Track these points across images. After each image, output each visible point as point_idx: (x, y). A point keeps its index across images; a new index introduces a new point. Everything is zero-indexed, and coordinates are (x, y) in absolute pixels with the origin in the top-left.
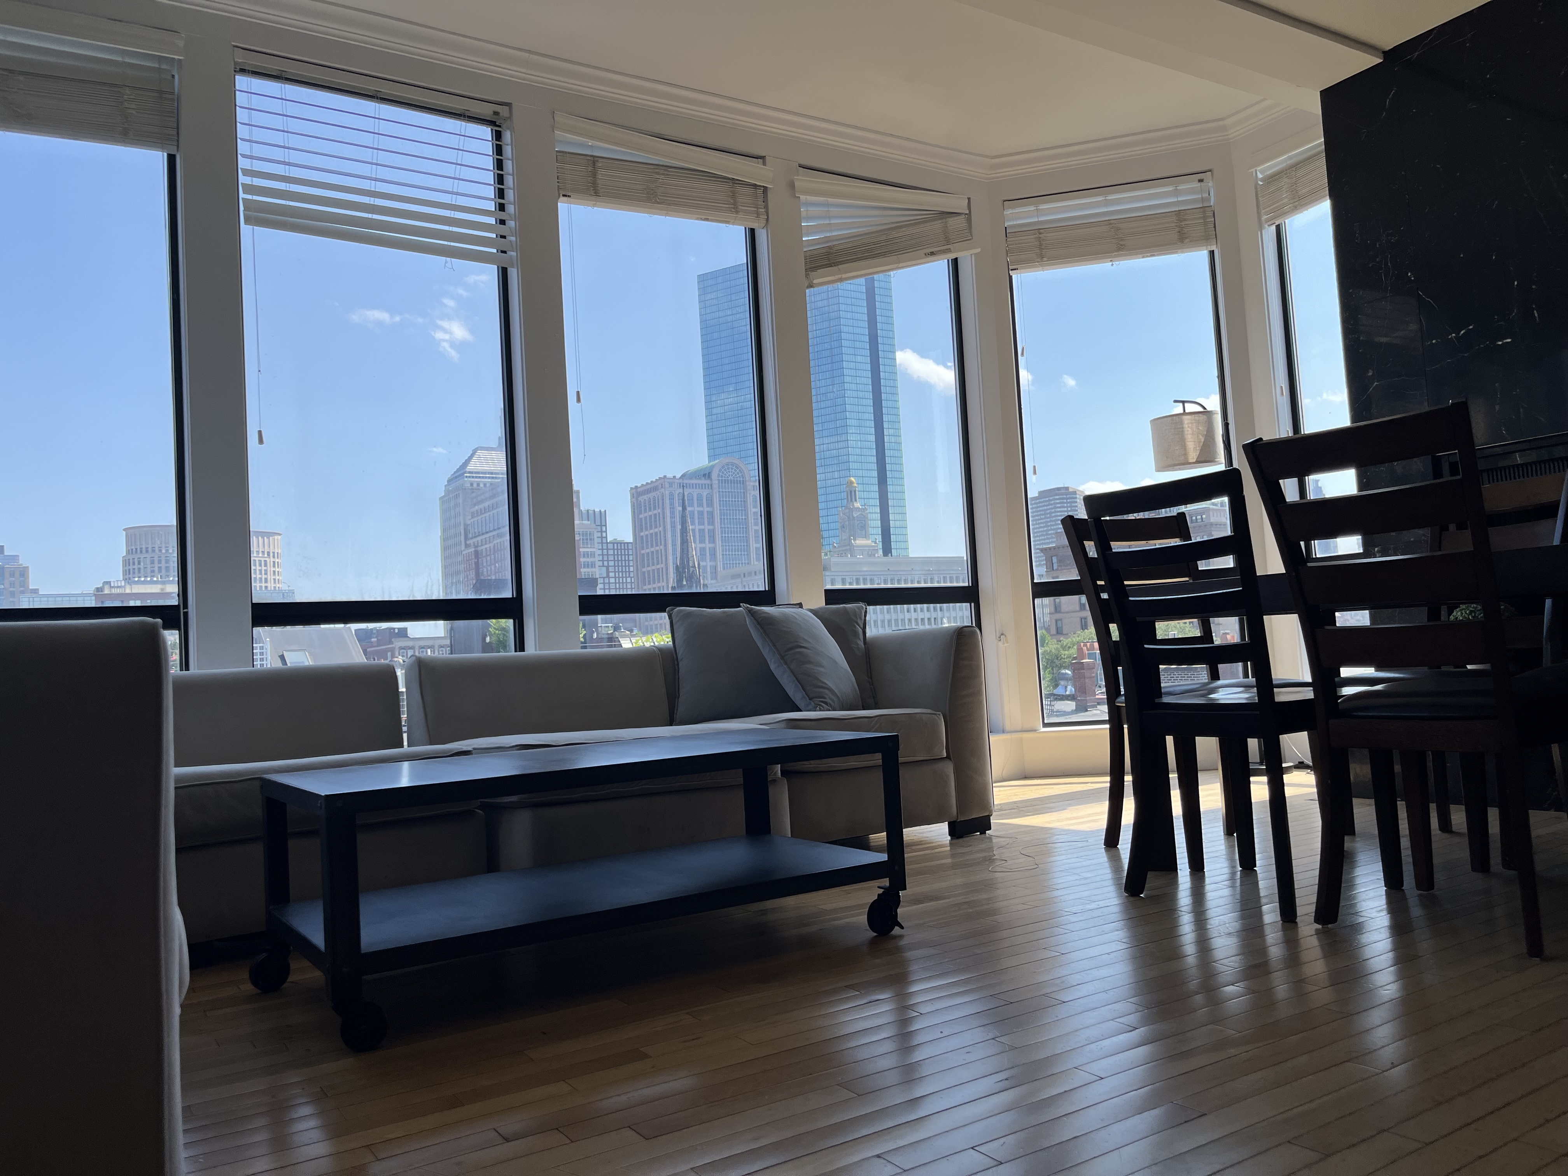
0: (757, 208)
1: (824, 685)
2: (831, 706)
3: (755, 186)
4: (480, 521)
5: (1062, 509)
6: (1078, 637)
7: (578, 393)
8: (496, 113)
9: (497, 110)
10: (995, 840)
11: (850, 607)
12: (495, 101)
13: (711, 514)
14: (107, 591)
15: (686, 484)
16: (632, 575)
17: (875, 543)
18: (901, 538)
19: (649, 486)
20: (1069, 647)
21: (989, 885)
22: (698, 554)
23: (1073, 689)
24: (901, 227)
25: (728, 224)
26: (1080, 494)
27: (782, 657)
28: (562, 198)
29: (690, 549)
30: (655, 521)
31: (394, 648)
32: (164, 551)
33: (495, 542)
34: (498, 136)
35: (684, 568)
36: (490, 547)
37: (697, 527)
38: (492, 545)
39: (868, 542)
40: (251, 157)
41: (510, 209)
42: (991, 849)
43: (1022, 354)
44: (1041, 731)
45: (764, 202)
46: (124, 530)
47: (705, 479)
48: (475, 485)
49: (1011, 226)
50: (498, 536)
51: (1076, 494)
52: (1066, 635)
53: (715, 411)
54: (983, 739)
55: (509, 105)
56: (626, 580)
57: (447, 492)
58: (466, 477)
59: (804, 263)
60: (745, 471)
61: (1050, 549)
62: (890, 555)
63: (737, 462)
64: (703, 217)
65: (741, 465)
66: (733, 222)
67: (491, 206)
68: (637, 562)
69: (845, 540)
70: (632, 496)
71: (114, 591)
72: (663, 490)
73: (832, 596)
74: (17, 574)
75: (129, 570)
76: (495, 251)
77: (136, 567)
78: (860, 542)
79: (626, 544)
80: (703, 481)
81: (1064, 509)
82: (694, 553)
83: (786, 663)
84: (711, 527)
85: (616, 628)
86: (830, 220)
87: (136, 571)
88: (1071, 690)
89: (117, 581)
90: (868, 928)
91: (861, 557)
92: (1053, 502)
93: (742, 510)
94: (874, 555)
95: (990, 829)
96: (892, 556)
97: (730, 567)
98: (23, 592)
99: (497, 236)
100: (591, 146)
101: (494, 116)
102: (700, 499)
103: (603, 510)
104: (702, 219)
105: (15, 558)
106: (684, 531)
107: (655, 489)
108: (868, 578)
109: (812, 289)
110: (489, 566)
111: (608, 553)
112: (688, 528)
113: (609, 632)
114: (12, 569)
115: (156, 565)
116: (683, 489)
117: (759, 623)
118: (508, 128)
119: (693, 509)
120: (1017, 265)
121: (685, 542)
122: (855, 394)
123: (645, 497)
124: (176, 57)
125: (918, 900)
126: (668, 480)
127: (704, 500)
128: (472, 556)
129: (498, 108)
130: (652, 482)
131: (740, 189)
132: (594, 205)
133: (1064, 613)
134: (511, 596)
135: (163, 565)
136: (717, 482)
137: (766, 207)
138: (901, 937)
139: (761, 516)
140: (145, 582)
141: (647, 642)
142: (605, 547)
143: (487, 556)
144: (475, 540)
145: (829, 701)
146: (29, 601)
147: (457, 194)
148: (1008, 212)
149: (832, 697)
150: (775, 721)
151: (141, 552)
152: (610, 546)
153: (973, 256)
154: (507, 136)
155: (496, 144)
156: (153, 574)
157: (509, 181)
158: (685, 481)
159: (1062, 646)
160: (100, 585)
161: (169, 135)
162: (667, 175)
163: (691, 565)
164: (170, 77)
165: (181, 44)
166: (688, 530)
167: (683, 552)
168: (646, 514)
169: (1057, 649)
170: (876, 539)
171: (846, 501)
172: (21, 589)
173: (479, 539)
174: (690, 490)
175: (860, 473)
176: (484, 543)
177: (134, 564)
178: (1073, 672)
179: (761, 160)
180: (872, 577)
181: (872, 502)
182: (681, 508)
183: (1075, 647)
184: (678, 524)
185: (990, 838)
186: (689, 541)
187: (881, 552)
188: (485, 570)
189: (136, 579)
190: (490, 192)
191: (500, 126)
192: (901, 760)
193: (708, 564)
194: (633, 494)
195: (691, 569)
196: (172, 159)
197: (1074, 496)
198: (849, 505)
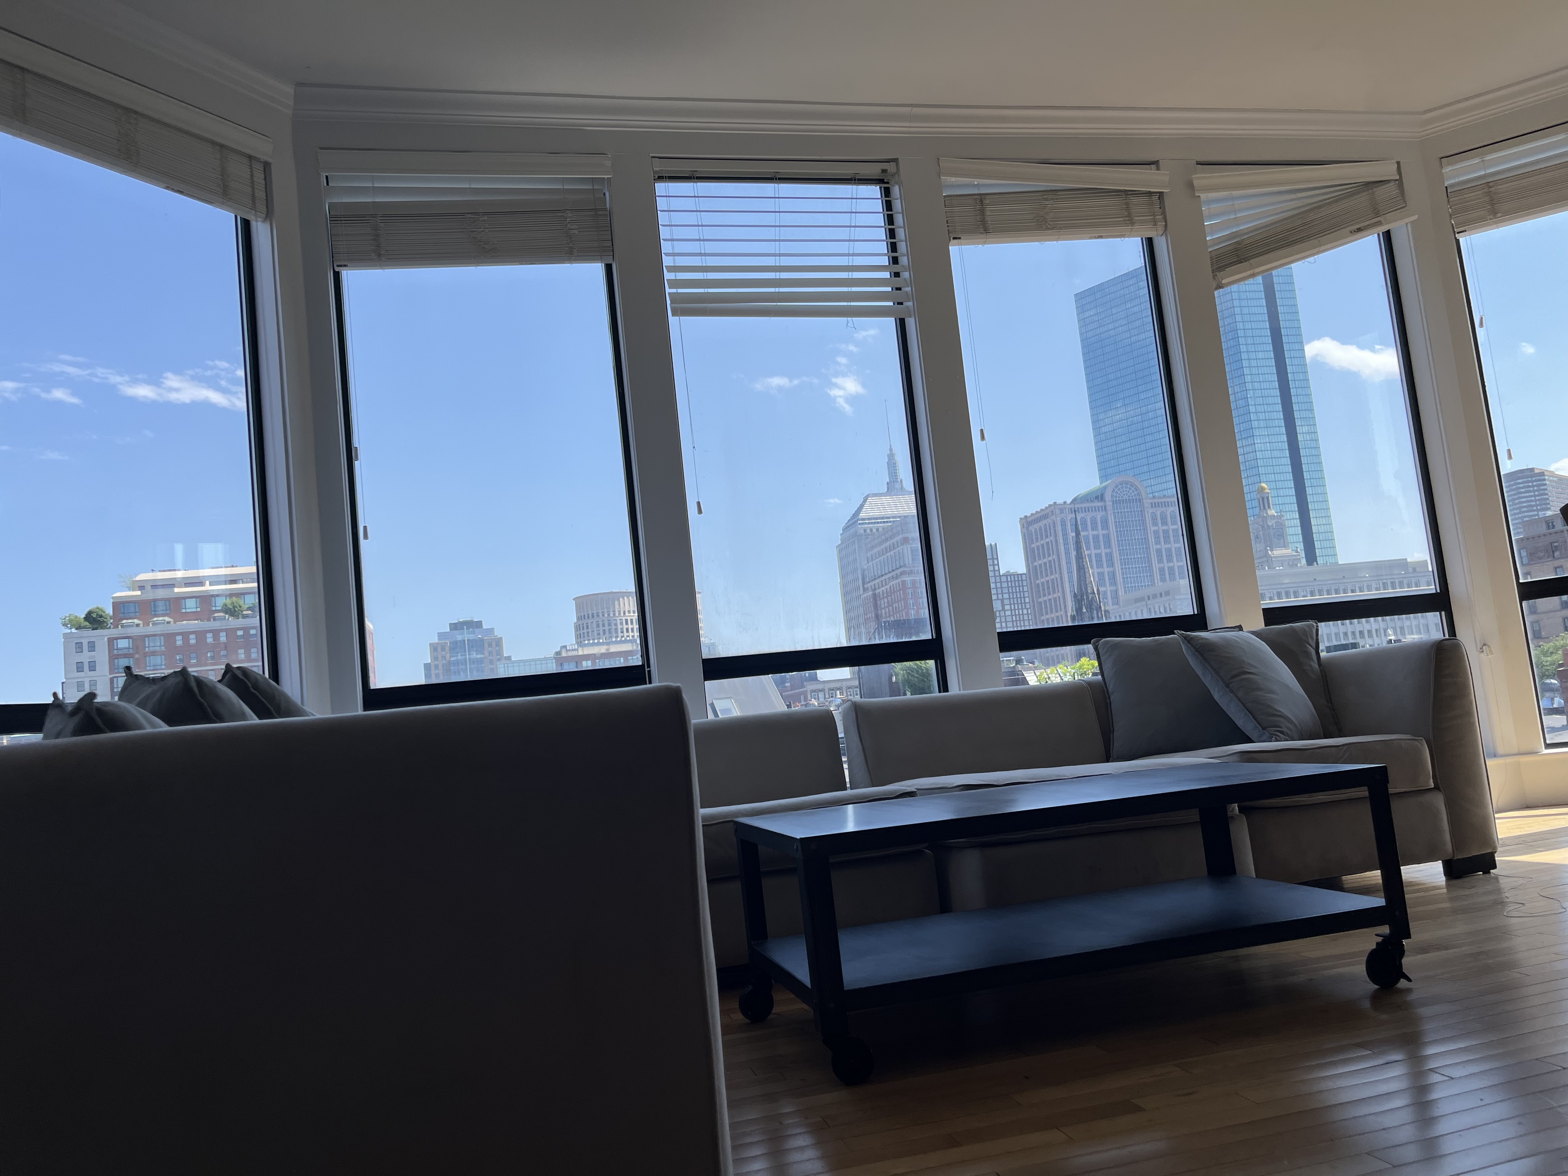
0: (1154, 215)
1: (1279, 714)
2: (1288, 735)
3: (1150, 194)
4: (875, 565)
5: (1527, 494)
6: (1563, 640)
7: (982, 431)
8: (884, 171)
9: (884, 168)
10: (1502, 881)
11: (1298, 626)
12: (885, 159)
13: (1107, 538)
14: (564, 654)
15: (1078, 508)
16: (1028, 606)
17: (1297, 552)
18: (1327, 544)
19: (1039, 515)
20: (1552, 653)
21: (1503, 933)
22: (1097, 579)
23: (1563, 702)
24: (1319, 207)
25: (1124, 237)
26: (1548, 474)
27: (1227, 686)
28: (953, 241)
29: (1087, 575)
30: (1048, 549)
31: (807, 691)
32: (606, 615)
33: (891, 584)
34: (887, 192)
35: (1082, 596)
36: (886, 589)
37: (1093, 552)
38: (888, 587)
39: (1288, 551)
40: (674, 255)
41: (904, 260)
42: (1499, 891)
43: (1481, 325)
44: (1544, 753)
45: (1160, 208)
46: (574, 599)
47: (1098, 501)
48: (868, 531)
49: (1452, 185)
50: (893, 578)
51: (1544, 475)
52: (1547, 639)
53: (1104, 430)
54: (1479, 765)
55: (895, 160)
56: (1022, 612)
57: (843, 541)
58: (860, 524)
59: (1210, 262)
60: (1141, 489)
62: (1315, 563)
63: (1131, 480)
64: (1097, 235)
65: (1136, 483)
66: (1129, 235)
67: (885, 261)
68: (1032, 593)
69: (1260, 551)
70: (1023, 527)
71: (570, 654)
72: (1054, 517)
73: (1272, 615)
74: (494, 644)
75: (580, 634)
76: (891, 304)
77: (585, 631)
78: (1277, 552)
79: (1020, 576)
80: (1096, 504)
81: (1530, 494)
82: (1092, 579)
83: (1232, 691)
84: (1108, 551)
85: (1019, 661)
86: (1236, 215)
87: (586, 634)
88: (1559, 703)
89: (572, 645)
90: (1368, 979)
91: (1281, 568)
92: (1514, 487)
93: (1140, 530)
94: (1297, 565)
95: (1495, 867)
96: (1317, 564)
97: (1132, 590)
98: (499, 660)
99: (892, 288)
100: (978, 185)
101: (883, 174)
102: (1094, 522)
103: (993, 544)
104: (1095, 238)
105: (491, 630)
106: (1080, 557)
107: (1046, 517)
108: (1291, 590)
109: (1221, 290)
110: (887, 607)
111: (1001, 585)
112: (1083, 553)
113: (1011, 666)
114: (490, 641)
115: (601, 628)
116: (1075, 514)
117: (1197, 650)
118: (896, 183)
119: (1087, 533)
120: (1465, 226)
121: (1081, 569)
123: (1036, 526)
124: (606, 177)
125: (1424, 949)
126: (1059, 507)
127: (1099, 523)
128: (870, 599)
129: (885, 166)
130: (1042, 510)
131: (1135, 200)
132: (985, 243)
133: (1540, 613)
134: (931, 638)
135: (607, 628)
136: (1111, 504)
137: (1164, 213)
138: (1409, 991)
139: (1183, 535)
140: (594, 644)
141: (1052, 674)
142: (998, 580)
143: (884, 598)
144: (872, 583)
145: (1285, 729)
146: (504, 667)
147: (854, 255)
148: (1447, 170)
149: (1288, 724)
150: (1227, 754)
151: (588, 618)
152: (1004, 579)
153: (1409, 225)
154: (896, 191)
155: (886, 201)
156: (599, 637)
157: (901, 234)
158: (1077, 506)
160: (558, 649)
161: (604, 247)
162: (1057, 199)
163: (1089, 591)
164: (602, 195)
165: (609, 163)
166: (1084, 556)
167: (1080, 578)
168: (1038, 544)
170: (1297, 548)
171: (1258, 509)
172: (498, 657)
173: (876, 582)
174: (1082, 515)
175: (1272, 477)
176: (880, 586)
177: (583, 629)
178: (1561, 682)
179: (1155, 165)
180: (1296, 589)
181: (1288, 507)
182: (1074, 534)
183: (1560, 652)
184: (1073, 550)
185: (1496, 878)
186: (1086, 566)
187: (1304, 561)
188: (883, 611)
189: (586, 642)
190: (883, 248)
191: (888, 183)
192: (1391, 791)
193: (1108, 589)
194: (1023, 525)
195: (1090, 596)
196: (609, 269)
197: (1542, 478)
198: (1262, 513)
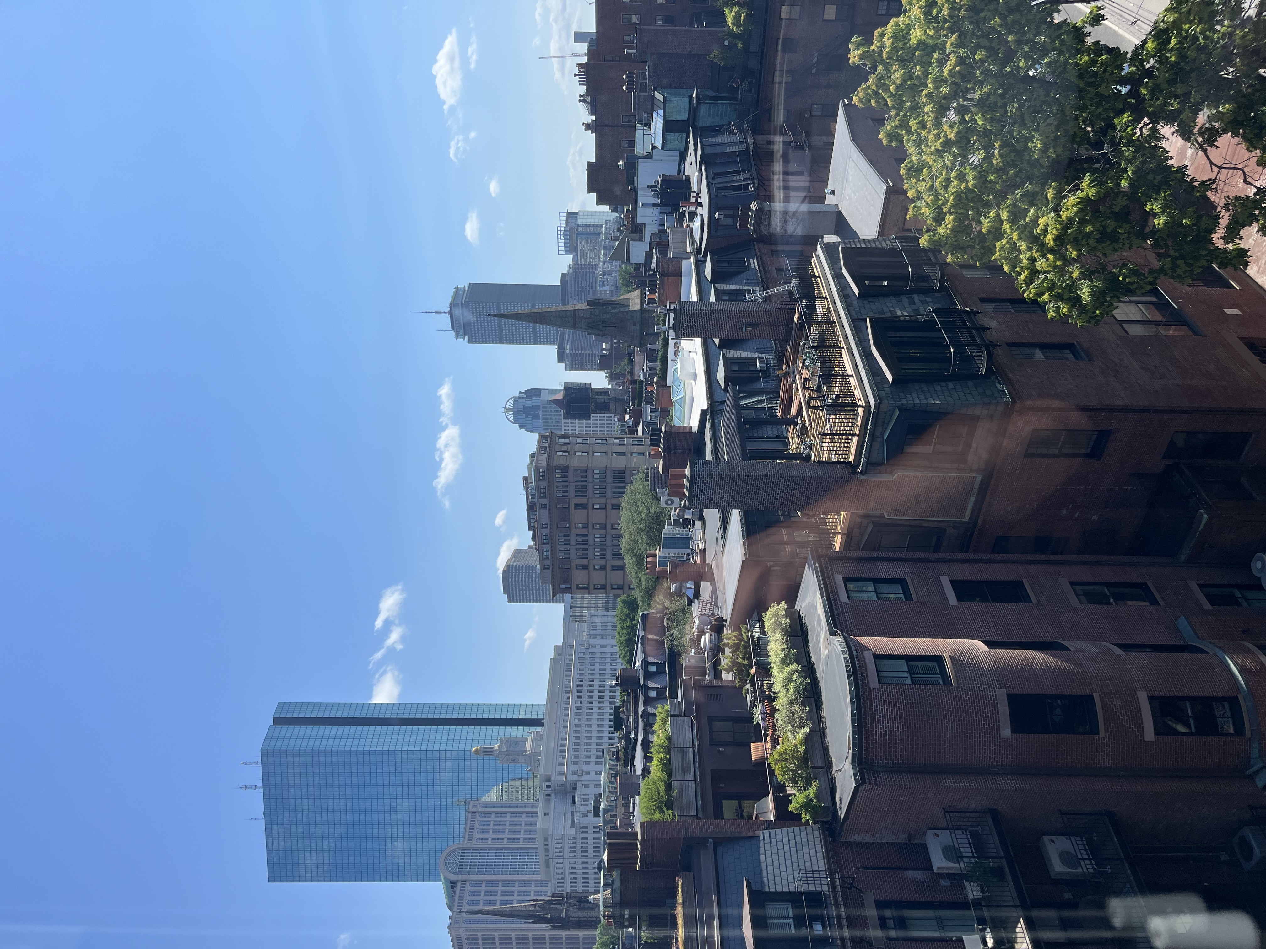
13: (489, 883)
15: (458, 906)
17: (531, 733)
20: (640, 581)
22: (524, 900)
26: (509, 562)
29: (518, 909)
35: (536, 916)
39: (530, 738)
47: (456, 887)
60: (455, 847)
61: (553, 589)
63: (444, 855)
65: (448, 851)
69: (525, 760)
72: (461, 929)
78: (528, 747)
80: (458, 889)
82: (523, 904)
84: (500, 884)
91: (541, 746)
93: (487, 853)
94: (541, 734)
96: (543, 719)
97: (538, 868)
102: (474, 893)
106: (502, 913)
107: (458, 937)
108: (560, 742)
116: (462, 910)
121: (512, 913)
122: (400, 741)
126: (453, 924)
127: (475, 889)
136: (460, 875)
158: (456, 907)
159: (638, 587)
163: (533, 909)
166: (501, 908)
167: (520, 915)
169: (641, 591)
170: (527, 732)
171: (491, 756)
174: (465, 902)
175: (469, 742)
181: (495, 734)
186: (511, 909)
187: (539, 729)
195: (538, 908)
197: (512, 566)
198: (496, 754)
